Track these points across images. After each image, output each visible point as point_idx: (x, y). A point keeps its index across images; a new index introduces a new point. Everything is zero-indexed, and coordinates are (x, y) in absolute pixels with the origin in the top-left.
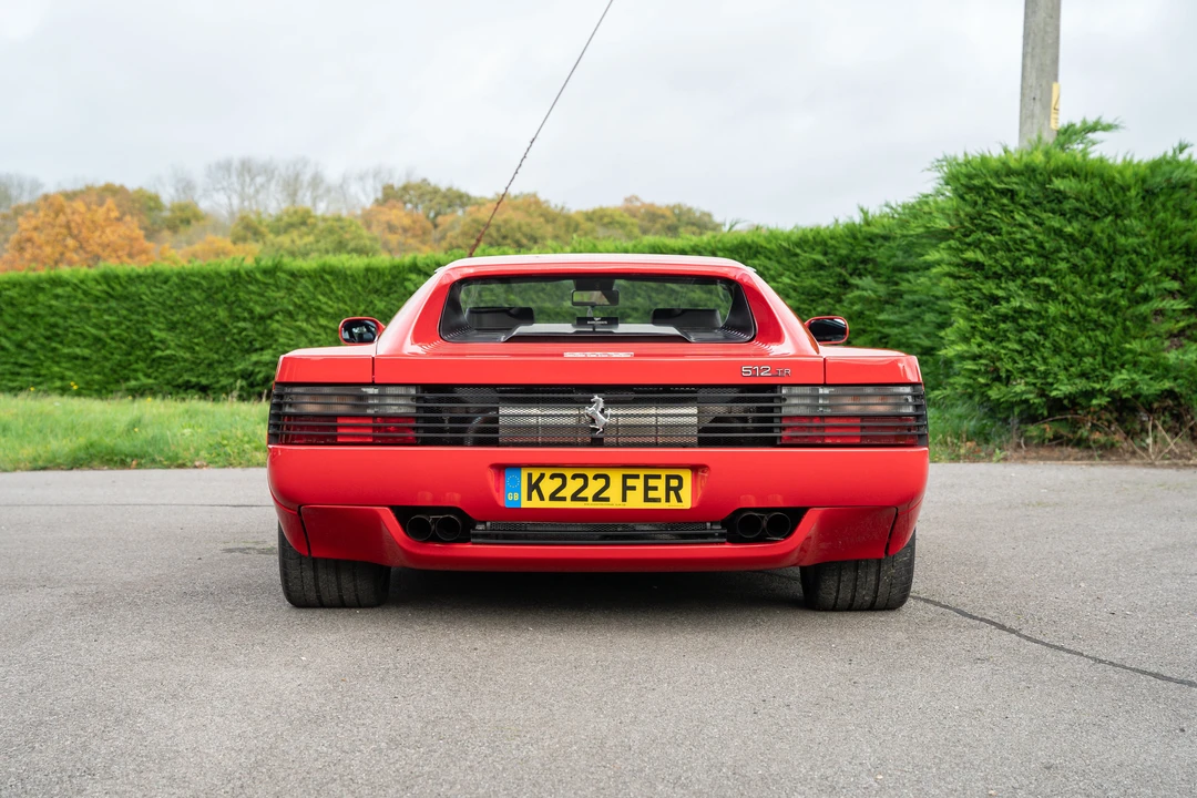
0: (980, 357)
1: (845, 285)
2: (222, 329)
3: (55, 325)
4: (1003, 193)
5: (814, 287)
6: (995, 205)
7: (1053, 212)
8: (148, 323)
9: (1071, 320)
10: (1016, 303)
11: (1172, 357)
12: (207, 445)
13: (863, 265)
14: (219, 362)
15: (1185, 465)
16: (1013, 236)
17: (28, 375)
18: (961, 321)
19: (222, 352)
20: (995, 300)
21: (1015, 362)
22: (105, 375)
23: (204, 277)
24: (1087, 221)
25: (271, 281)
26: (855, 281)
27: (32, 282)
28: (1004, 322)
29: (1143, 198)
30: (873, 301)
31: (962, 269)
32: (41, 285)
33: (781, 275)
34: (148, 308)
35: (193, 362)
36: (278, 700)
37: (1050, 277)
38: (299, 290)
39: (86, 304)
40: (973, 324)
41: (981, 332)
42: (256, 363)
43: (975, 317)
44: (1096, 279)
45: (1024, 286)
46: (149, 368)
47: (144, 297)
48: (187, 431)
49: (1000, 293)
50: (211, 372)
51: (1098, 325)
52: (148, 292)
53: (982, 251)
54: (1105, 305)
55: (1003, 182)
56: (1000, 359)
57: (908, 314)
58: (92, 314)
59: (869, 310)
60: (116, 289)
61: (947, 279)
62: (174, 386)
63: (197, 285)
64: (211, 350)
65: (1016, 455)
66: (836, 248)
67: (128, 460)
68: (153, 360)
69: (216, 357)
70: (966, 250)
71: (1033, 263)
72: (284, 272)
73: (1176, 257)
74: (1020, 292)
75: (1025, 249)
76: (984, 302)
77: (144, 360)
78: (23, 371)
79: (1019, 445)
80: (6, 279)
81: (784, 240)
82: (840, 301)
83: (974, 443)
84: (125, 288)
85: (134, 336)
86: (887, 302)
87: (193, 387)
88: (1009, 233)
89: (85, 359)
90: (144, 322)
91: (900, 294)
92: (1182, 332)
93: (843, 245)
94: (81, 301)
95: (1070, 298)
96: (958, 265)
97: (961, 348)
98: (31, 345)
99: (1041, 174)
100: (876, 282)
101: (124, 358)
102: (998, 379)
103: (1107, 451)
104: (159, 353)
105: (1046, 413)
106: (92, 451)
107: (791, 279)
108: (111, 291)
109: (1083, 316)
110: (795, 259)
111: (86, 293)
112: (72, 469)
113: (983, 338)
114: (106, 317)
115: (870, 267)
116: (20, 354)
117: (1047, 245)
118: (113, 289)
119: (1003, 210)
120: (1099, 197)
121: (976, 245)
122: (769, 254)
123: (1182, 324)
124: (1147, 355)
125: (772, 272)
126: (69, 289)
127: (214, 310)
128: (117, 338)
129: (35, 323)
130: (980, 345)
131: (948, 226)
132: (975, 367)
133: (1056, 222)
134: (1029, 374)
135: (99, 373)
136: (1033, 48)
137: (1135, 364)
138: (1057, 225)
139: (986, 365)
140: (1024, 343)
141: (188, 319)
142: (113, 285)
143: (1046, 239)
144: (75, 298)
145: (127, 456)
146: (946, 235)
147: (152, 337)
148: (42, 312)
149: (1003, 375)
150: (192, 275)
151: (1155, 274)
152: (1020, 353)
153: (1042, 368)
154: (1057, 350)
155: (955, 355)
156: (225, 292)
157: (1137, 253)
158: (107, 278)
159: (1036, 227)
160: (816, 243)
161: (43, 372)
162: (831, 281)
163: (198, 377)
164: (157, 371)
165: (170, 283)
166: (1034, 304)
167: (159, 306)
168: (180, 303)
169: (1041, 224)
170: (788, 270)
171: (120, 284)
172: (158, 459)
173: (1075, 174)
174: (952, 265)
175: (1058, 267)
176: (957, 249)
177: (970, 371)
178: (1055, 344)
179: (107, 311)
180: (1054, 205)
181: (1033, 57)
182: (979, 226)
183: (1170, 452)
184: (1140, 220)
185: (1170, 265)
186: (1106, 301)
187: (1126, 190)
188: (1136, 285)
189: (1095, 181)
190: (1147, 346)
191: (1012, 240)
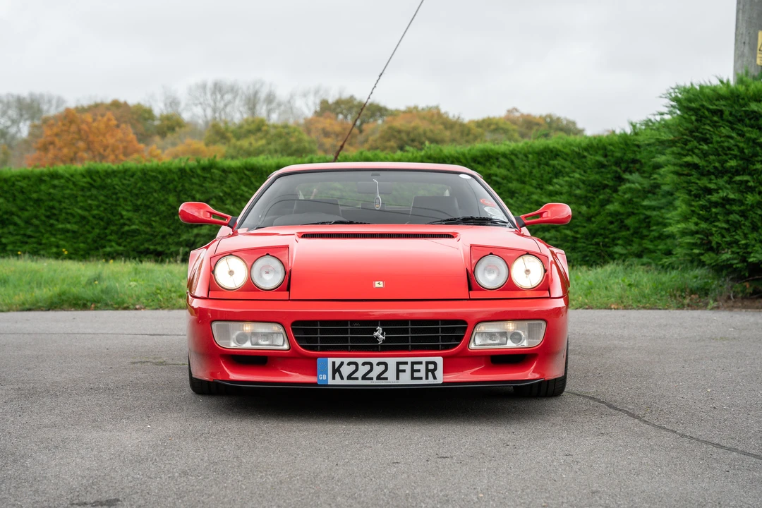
0: (697, 232)
1: (620, 180)
2: (172, 211)
3: (53, 208)
4: (714, 112)
5: (597, 180)
6: (708, 122)
7: (752, 126)
8: (120, 206)
10: (722, 194)
12: (145, 294)
13: (633, 164)
14: (171, 235)
16: (722, 144)
17: (34, 243)
18: (684, 207)
19: (172, 227)
20: (709, 191)
21: (723, 237)
22: (88, 244)
23: (160, 172)
25: (208, 175)
26: (627, 176)
27: (37, 176)
28: (716, 207)
30: (639, 191)
31: (684, 169)
32: (44, 178)
33: (574, 172)
34: (120, 195)
35: (152, 235)
36: (122, 450)
37: (750, 174)
38: (229, 182)
39: (75, 192)
40: (693, 209)
41: (699, 214)
42: (197, 235)
43: (693, 203)
45: (729, 182)
46: (119, 239)
47: (117, 187)
48: (133, 284)
49: (712, 186)
50: (164, 241)
52: (120, 183)
53: (697, 155)
55: (714, 104)
56: (712, 234)
57: (664, 201)
58: (79, 199)
59: (637, 198)
60: (96, 181)
61: (671, 175)
62: (138, 252)
63: (155, 178)
64: (164, 225)
65: (725, 305)
66: (613, 152)
67: (89, 304)
68: (123, 233)
69: (167, 230)
70: (685, 156)
71: (735, 164)
72: (217, 169)
74: (728, 186)
75: (731, 154)
76: (701, 192)
77: (116, 233)
78: (30, 240)
79: (729, 298)
80: (18, 174)
81: (575, 147)
82: (616, 191)
83: (697, 296)
84: (103, 180)
85: (110, 216)
86: (649, 192)
87: (151, 253)
88: (718, 142)
89: (74, 232)
90: (116, 205)
91: (657, 186)
93: (617, 150)
94: (72, 189)
96: (681, 166)
97: (682, 226)
98: (36, 222)
99: (743, 99)
100: (642, 177)
101: (102, 232)
102: (711, 249)
104: (126, 228)
105: (747, 275)
106: (64, 298)
107: (580, 174)
110: (584, 160)
111: (74, 184)
112: (49, 310)
113: (698, 218)
114: (89, 202)
115: (637, 166)
116: (28, 228)
117: (746, 151)
118: (95, 181)
119: (715, 126)
121: (693, 151)
122: (565, 156)
125: (567, 170)
126: (62, 181)
127: (166, 197)
128: (97, 217)
129: (39, 206)
130: (696, 224)
131: (672, 137)
132: (692, 241)
133: (752, 134)
134: (734, 245)
135: (84, 243)
136: (744, 6)
138: (753, 136)
139: (702, 239)
140: (730, 222)
141: (148, 203)
142: (95, 178)
143: (745, 146)
144: (68, 188)
145: (87, 301)
146: (673, 143)
147: (122, 217)
148: (44, 198)
149: (714, 244)
150: (152, 171)
152: (727, 230)
153: (743, 242)
154: (754, 228)
155: (678, 231)
156: (175, 183)
158: (90, 173)
159: (739, 138)
160: (599, 148)
161: (44, 241)
162: (609, 176)
163: (155, 245)
164: (125, 240)
165: (135, 177)
166: (737, 194)
167: (128, 194)
168: (142, 191)
169: (742, 136)
170: (579, 168)
171: (100, 177)
172: (110, 303)
174: (675, 165)
175: (755, 167)
176: (679, 154)
177: (689, 243)
178: (752, 223)
179: (90, 197)
180: (752, 122)
181: (744, 12)
182: (695, 137)
191: (720, 147)
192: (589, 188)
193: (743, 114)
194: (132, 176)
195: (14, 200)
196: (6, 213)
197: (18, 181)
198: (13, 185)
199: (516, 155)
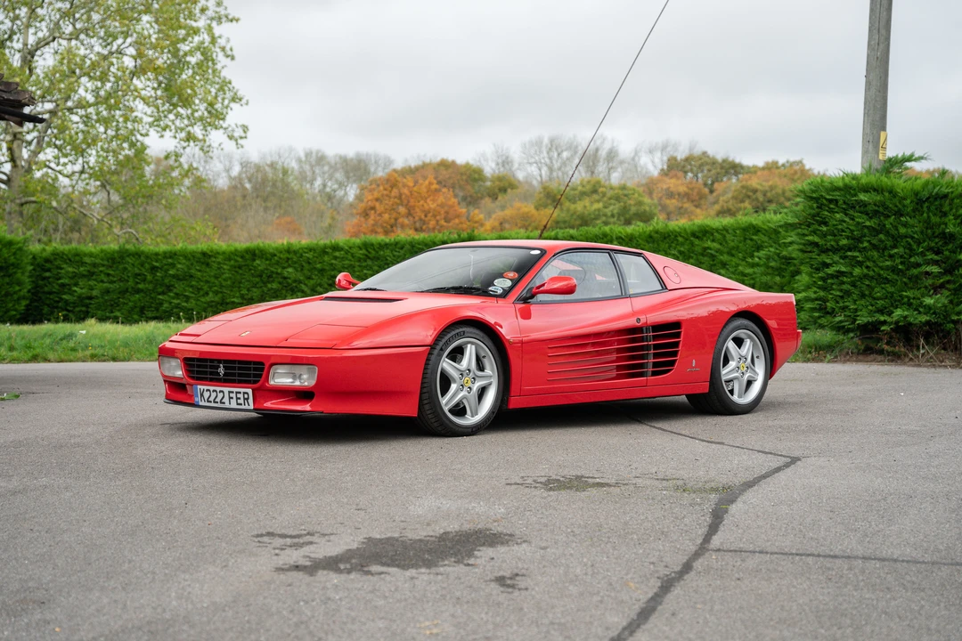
0: (816, 299)
4: (830, 201)
6: (826, 209)
7: (861, 213)
9: (872, 277)
10: (836, 268)
11: (929, 301)
15: (940, 366)
18: (807, 278)
20: (827, 266)
21: (838, 303)
24: (882, 218)
27: (321, 248)
28: (832, 279)
29: (917, 204)
31: (807, 247)
32: (327, 250)
33: (771, 246)
37: (859, 251)
40: (814, 280)
41: (818, 284)
43: (814, 275)
44: (886, 252)
45: (844, 258)
49: (828, 261)
51: (887, 281)
53: (818, 236)
54: (894, 270)
55: (831, 194)
56: (828, 301)
58: (356, 269)
61: (797, 252)
70: (810, 235)
71: (847, 243)
73: (937, 240)
74: (841, 261)
75: (844, 235)
76: (820, 266)
79: (848, 353)
80: (306, 246)
88: (834, 225)
92: (942, 286)
94: (350, 260)
95: (870, 264)
96: (804, 245)
99: (854, 190)
102: (828, 313)
103: (896, 358)
105: (858, 334)
108: (366, 253)
109: (879, 275)
113: (818, 288)
114: (365, 271)
117: (855, 233)
118: (369, 252)
119: (832, 212)
120: (888, 204)
121: (814, 232)
122: (764, 232)
123: (942, 281)
125: (766, 244)
129: (323, 275)
130: (815, 292)
131: (797, 221)
132: (812, 306)
133: (861, 219)
134: (846, 310)
138: (861, 221)
139: (820, 305)
140: (843, 291)
142: (370, 250)
143: (855, 229)
144: (347, 259)
146: (798, 225)
148: (327, 268)
149: (829, 309)
151: (921, 250)
152: (842, 297)
153: (853, 307)
154: (863, 296)
155: (802, 299)
157: (912, 238)
159: (851, 222)
165: (404, 249)
166: (848, 268)
169: (853, 219)
173: (875, 190)
174: (800, 244)
175: (862, 246)
176: (804, 235)
177: (811, 308)
178: (861, 292)
179: (365, 267)
180: (862, 208)
181: (868, 116)
182: (817, 221)
183: (931, 358)
184: (914, 217)
185: (933, 244)
186: (893, 266)
187: (905, 199)
188: (911, 257)
189: (887, 194)
190: (917, 293)
191: (836, 229)
192: (783, 261)
193: (854, 202)
194: (402, 248)
195: (302, 270)
196: (295, 281)
197: (305, 253)
198: (301, 256)
199: (727, 231)
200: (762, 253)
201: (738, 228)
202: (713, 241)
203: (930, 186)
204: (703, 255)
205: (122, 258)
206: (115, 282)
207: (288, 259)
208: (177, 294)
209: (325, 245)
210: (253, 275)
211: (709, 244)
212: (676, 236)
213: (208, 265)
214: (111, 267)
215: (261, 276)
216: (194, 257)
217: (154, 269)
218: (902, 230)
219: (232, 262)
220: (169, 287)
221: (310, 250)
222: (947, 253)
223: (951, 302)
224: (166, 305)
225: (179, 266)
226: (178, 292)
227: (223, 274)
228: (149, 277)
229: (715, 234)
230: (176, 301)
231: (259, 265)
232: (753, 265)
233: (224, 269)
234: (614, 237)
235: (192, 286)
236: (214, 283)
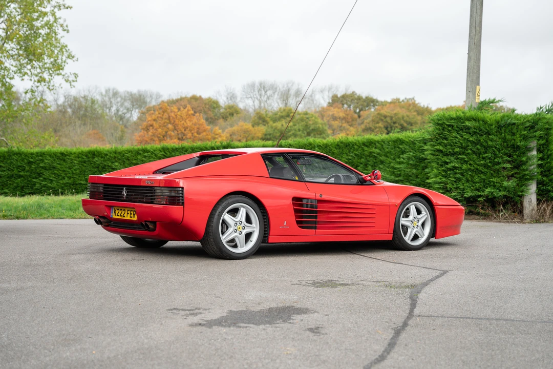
0: (441, 183)
4: (449, 126)
6: (447, 130)
7: (466, 133)
9: (473, 170)
10: (452, 164)
11: (505, 184)
15: (512, 222)
18: (436, 170)
20: (447, 163)
21: (453, 185)
24: (478, 136)
27: (136, 150)
28: (450, 171)
29: (498, 128)
31: (436, 152)
32: (139, 152)
33: (410, 151)
37: (466, 155)
40: (440, 171)
41: (442, 174)
43: (440, 169)
44: (481, 156)
45: (457, 159)
49: (448, 161)
51: (482, 173)
53: (442, 146)
54: (485, 166)
55: (449, 122)
56: (448, 184)
61: (430, 155)
70: (437, 145)
71: (459, 150)
73: (509, 149)
74: (456, 161)
75: (457, 146)
76: (443, 164)
84: (171, 153)
88: (451, 140)
92: (512, 176)
95: (471, 162)
96: (434, 151)
97: (434, 179)
99: (463, 119)
102: (448, 191)
103: (486, 217)
105: (465, 203)
108: (165, 154)
109: (477, 169)
111: (155, 155)
113: (442, 176)
117: (463, 144)
118: (166, 154)
119: (450, 132)
120: (482, 128)
121: (440, 144)
122: (406, 143)
123: (512, 172)
124: (500, 183)
126: (149, 153)
130: (441, 179)
131: (430, 137)
133: (466, 136)
134: (459, 189)
136: (470, 74)
137: (495, 186)
138: (467, 137)
139: (444, 186)
140: (456, 178)
142: (166, 152)
143: (463, 142)
144: (152, 157)
146: (431, 140)
149: (449, 189)
151: (501, 155)
152: (455, 182)
153: (462, 187)
154: (468, 181)
157: (496, 148)
159: (461, 138)
166: (459, 165)
170: (412, 150)
171: (169, 152)
173: (474, 120)
174: (432, 150)
175: (467, 152)
176: (434, 145)
178: (467, 179)
180: (467, 131)
181: (470, 77)
182: (441, 137)
183: (507, 217)
184: (497, 136)
185: (507, 151)
186: (485, 164)
187: (491, 125)
188: (495, 158)
189: (481, 122)
190: (499, 180)
191: (452, 142)
192: (418, 160)
193: (463, 127)
195: (124, 164)
197: (126, 153)
198: (124, 155)
199: (384, 142)
200: (405, 156)
201: (390, 141)
202: (375, 148)
203: (506, 118)
204: (369, 156)
205: (10, 156)
206: (5, 171)
207: (115, 157)
208: (45, 178)
209: (139, 149)
210: (93, 167)
211: (373, 150)
212: (353, 145)
213: (64, 160)
214: (2, 162)
215: (98, 168)
216: (56, 155)
217: (30, 163)
218: (490, 143)
219: (80, 159)
220: (39, 174)
221: (129, 152)
222: (515, 157)
223: (518, 185)
224: (37, 185)
225: (46, 161)
226: (45, 177)
227: (74, 166)
228: (27, 168)
229: (377, 144)
230: (44, 183)
231: (97, 161)
232: (400, 163)
233: (75, 163)
234: (316, 145)
235: (55, 174)
236: (68, 172)
